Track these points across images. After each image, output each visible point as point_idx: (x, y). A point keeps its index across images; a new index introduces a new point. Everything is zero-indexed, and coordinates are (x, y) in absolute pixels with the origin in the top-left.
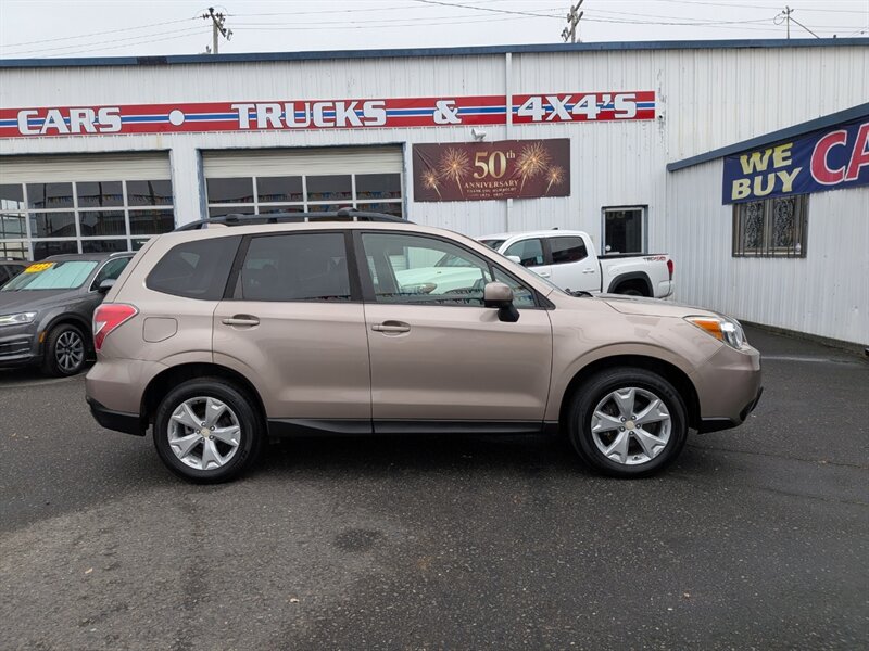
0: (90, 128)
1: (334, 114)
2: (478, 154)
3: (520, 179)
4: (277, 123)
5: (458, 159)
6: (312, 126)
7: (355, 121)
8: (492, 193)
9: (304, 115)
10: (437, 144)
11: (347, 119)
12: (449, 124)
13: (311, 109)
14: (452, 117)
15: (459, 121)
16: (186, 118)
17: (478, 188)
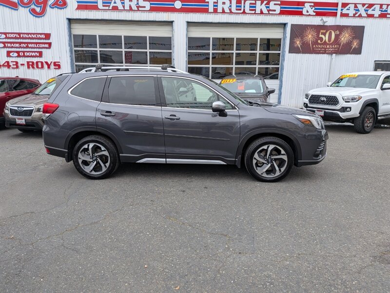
0: (135, 8)
1: (255, 7)
2: (322, 31)
3: (340, 45)
4: (227, 10)
5: (312, 33)
6: (244, 12)
7: (265, 11)
8: (325, 51)
9: (241, 6)
10: (302, 25)
11: (261, 10)
12: (310, 15)
13: (244, 4)
14: (311, 12)
15: (315, 14)
16: (183, 5)
17: (319, 48)
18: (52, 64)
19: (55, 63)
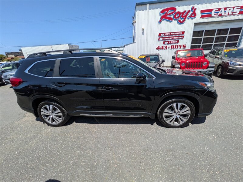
18: (182, 46)
19: (184, 45)
